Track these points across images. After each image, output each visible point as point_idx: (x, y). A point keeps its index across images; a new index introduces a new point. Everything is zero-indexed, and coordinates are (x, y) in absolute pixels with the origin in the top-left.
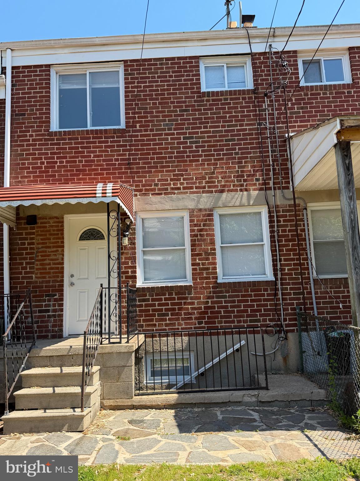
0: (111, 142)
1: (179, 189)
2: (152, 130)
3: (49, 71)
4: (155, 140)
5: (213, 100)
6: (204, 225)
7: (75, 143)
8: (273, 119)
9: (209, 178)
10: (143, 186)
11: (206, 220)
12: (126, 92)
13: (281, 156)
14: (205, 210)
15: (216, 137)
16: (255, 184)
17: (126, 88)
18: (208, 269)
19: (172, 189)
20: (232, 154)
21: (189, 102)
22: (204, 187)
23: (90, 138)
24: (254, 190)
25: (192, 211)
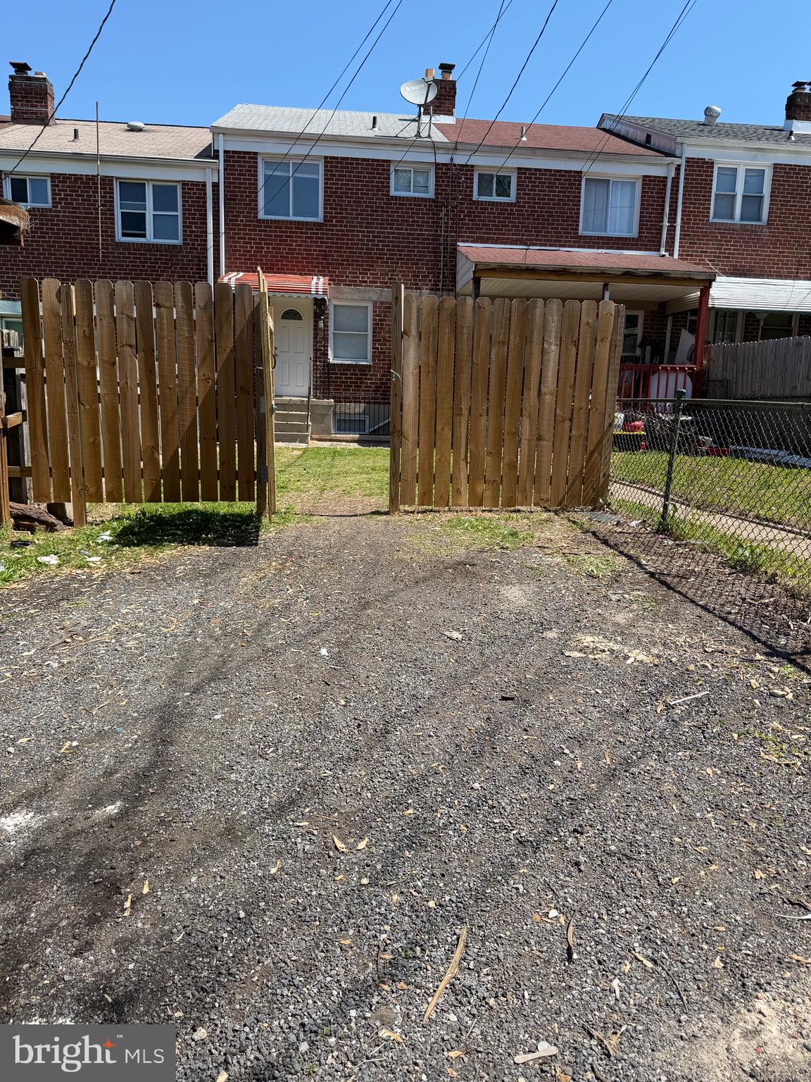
0: (311, 233)
1: (366, 282)
2: (346, 226)
3: (256, 158)
4: (348, 235)
5: (400, 204)
6: (385, 316)
7: (280, 232)
8: (447, 227)
9: (392, 275)
10: (336, 276)
11: (386, 312)
12: (325, 188)
13: (451, 261)
14: (386, 303)
15: (399, 238)
16: (427, 285)
17: (326, 183)
18: (385, 353)
19: (360, 281)
20: (411, 255)
21: (379, 203)
22: (387, 283)
23: (292, 228)
24: (427, 289)
25: (375, 303)
